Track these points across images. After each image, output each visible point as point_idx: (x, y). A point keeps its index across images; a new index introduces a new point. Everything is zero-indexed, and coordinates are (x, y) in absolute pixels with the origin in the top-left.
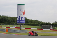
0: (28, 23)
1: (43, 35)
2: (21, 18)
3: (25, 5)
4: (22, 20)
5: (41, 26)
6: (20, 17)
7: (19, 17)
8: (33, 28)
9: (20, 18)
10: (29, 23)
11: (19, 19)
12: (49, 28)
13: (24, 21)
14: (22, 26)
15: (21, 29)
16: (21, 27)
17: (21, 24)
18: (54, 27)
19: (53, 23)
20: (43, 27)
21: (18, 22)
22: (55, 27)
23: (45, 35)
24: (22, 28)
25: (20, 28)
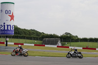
0: (19, 35)
1: (44, 55)
2: (8, 26)
3: (14, 4)
4: (9, 29)
5: (41, 40)
6: (6, 25)
7: (4, 23)
8: (28, 43)
9: (4, 26)
10: (21, 34)
11: (3, 28)
12: (55, 43)
13: (12, 31)
14: (8, 39)
15: (7, 45)
16: (7, 41)
17: (7, 37)
18: (64, 41)
19: (62, 35)
20: (45, 41)
21: (2, 33)
22: (66, 42)
23: (48, 55)
24: (8, 43)
25: (5, 43)
